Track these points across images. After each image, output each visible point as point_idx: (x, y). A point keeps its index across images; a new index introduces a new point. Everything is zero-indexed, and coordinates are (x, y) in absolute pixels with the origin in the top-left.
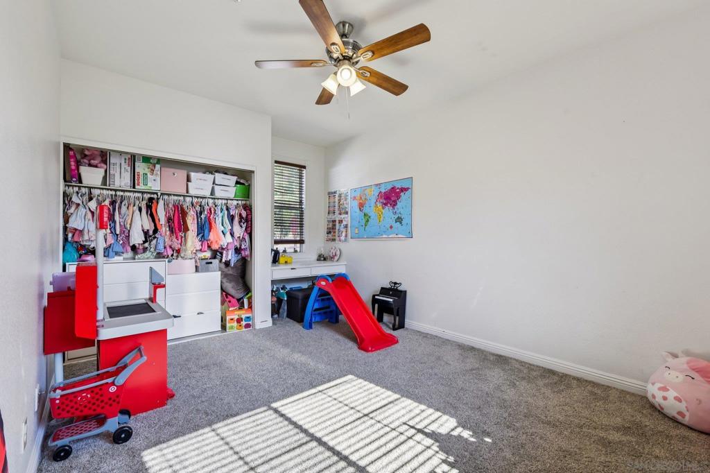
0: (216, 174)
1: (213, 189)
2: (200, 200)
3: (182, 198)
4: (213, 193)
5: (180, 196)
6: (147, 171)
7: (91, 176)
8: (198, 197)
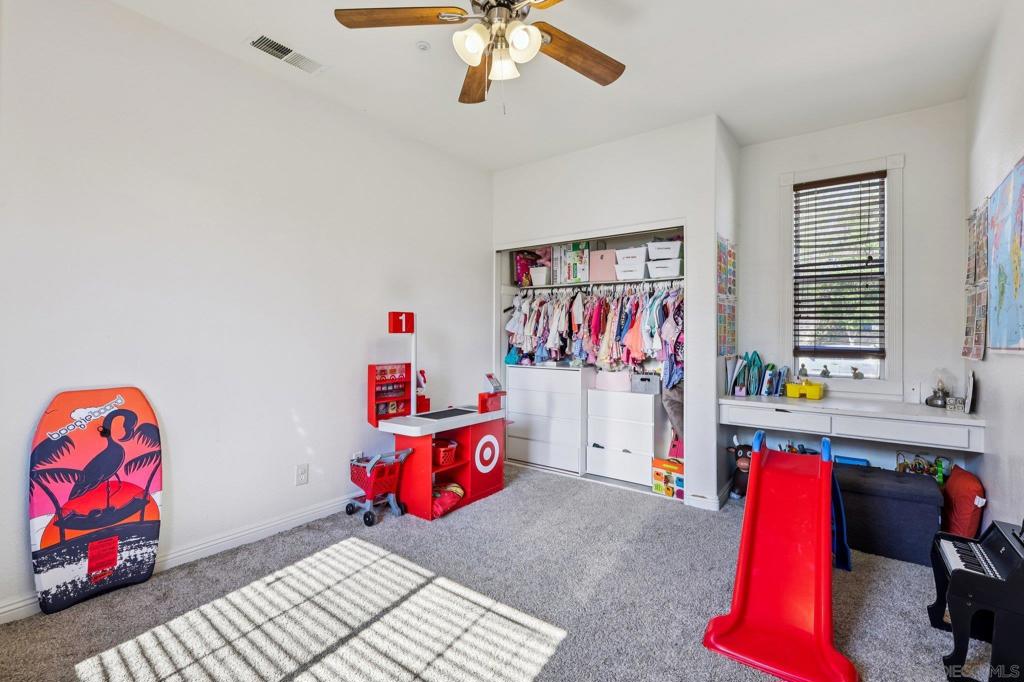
0: (650, 244)
1: (646, 267)
2: (633, 287)
3: (611, 288)
4: (647, 274)
5: (610, 284)
6: (577, 259)
7: (538, 275)
8: (631, 284)
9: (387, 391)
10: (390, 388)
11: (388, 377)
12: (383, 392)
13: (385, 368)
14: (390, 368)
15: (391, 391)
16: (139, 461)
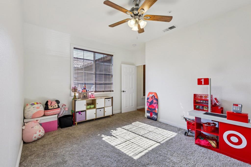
9: (203, 103)
10: (204, 102)
11: (204, 98)
12: (201, 103)
13: (202, 95)
14: (204, 96)
15: (205, 103)
16: (155, 103)
